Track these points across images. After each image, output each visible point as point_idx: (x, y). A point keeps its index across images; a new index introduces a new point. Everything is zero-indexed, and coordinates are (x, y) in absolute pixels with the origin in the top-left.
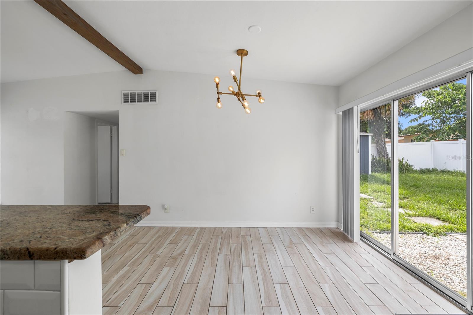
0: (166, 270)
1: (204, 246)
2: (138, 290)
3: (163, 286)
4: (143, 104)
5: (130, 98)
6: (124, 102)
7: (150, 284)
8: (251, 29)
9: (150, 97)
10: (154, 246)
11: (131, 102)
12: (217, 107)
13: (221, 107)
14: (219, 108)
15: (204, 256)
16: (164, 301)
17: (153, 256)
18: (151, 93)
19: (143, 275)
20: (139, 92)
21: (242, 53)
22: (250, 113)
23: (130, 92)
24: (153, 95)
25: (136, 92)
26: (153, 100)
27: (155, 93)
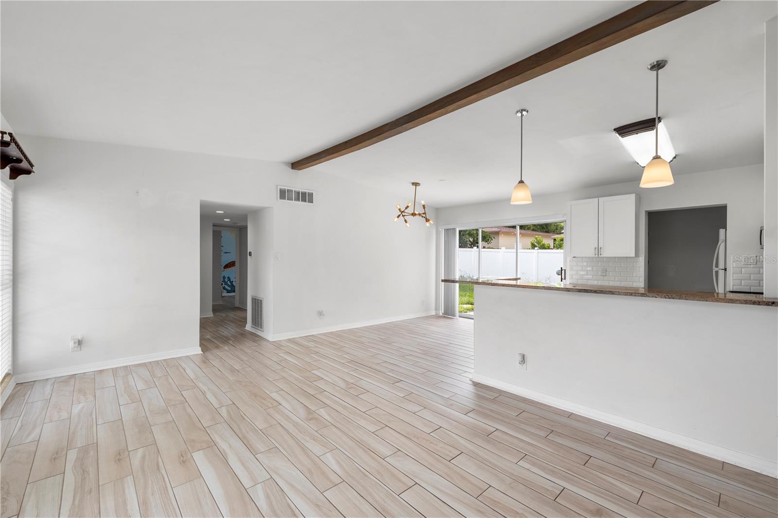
4: (300, 203)
6: (280, 199)
11: (287, 199)
20: (297, 190)
21: (416, 184)
23: (287, 188)
24: (311, 195)
25: (294, 189)
26: (311, 201)
27: (312, 193)
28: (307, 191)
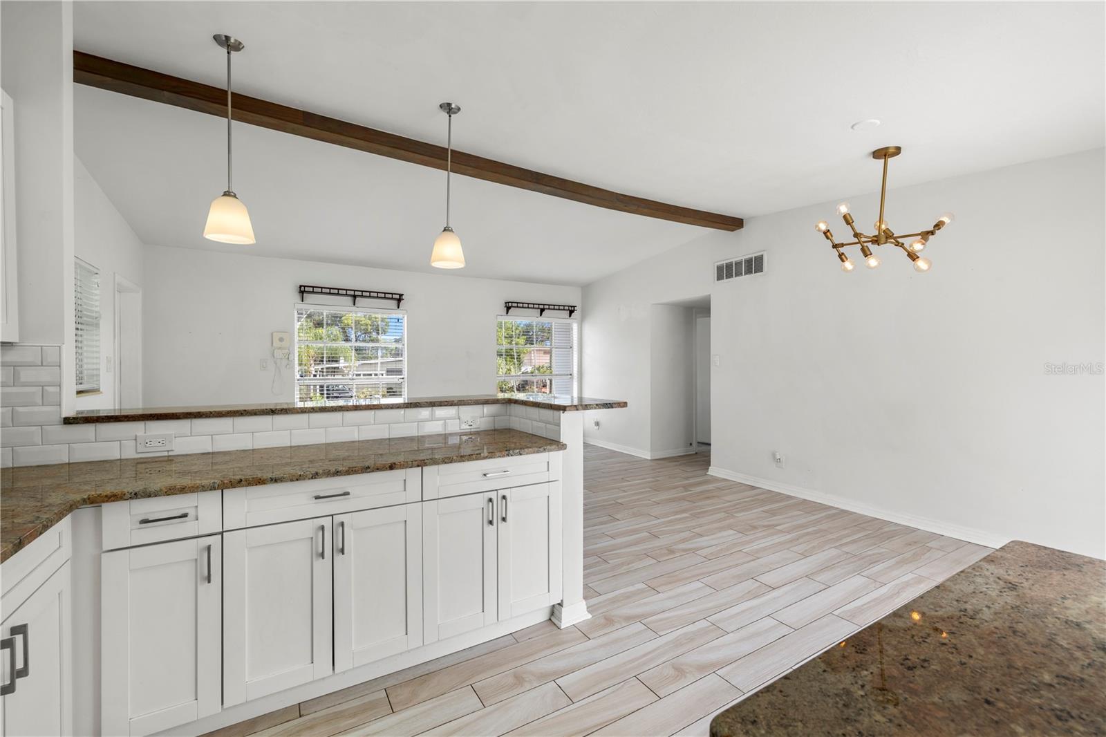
0: (731, 532)
1: (820, 531)
2: (687, 534)
3: (713, 542)
4: (744, 278)
5: (726, 271)
6: (717, 280)
7: (701, 535)
8: (855, 127)
9: (754, 265)
10: (738, 506)
11: (727, 278)
12: (845, 270)
13: (854, 268)
14: (850, 270)
15: (801, 541)
16: (704, 552)
17: (727, 515)
18: (755, 257)
19: (700, 526)
20: (739, 259)
21: (885, 153)
22: (929, 269)
23: (725, 262)
24: (760, 259)
25: (734, 261)
26: (760, 269)
27: (762, 256)
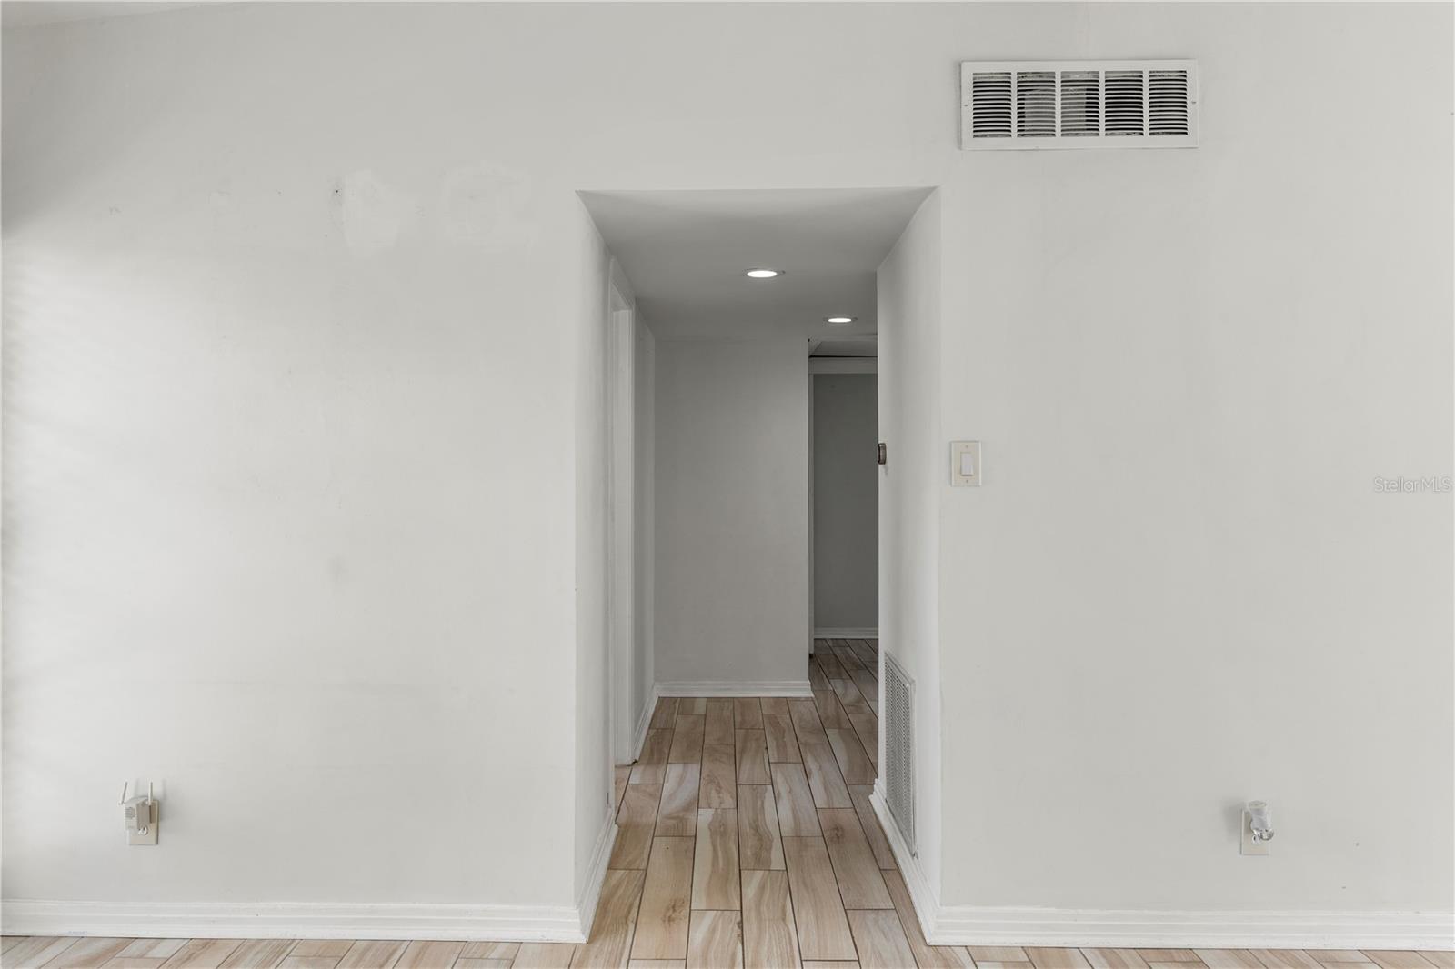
4: (1106, 143)
5: (1015, 106)
18: (1151, 74)
20: (1080, 68)
23: (1014, 69)
24: (1172, 89)
25: (1058, 69)
26: (1172, 119)
27: (1183, 75)
28: (1146, 68)
